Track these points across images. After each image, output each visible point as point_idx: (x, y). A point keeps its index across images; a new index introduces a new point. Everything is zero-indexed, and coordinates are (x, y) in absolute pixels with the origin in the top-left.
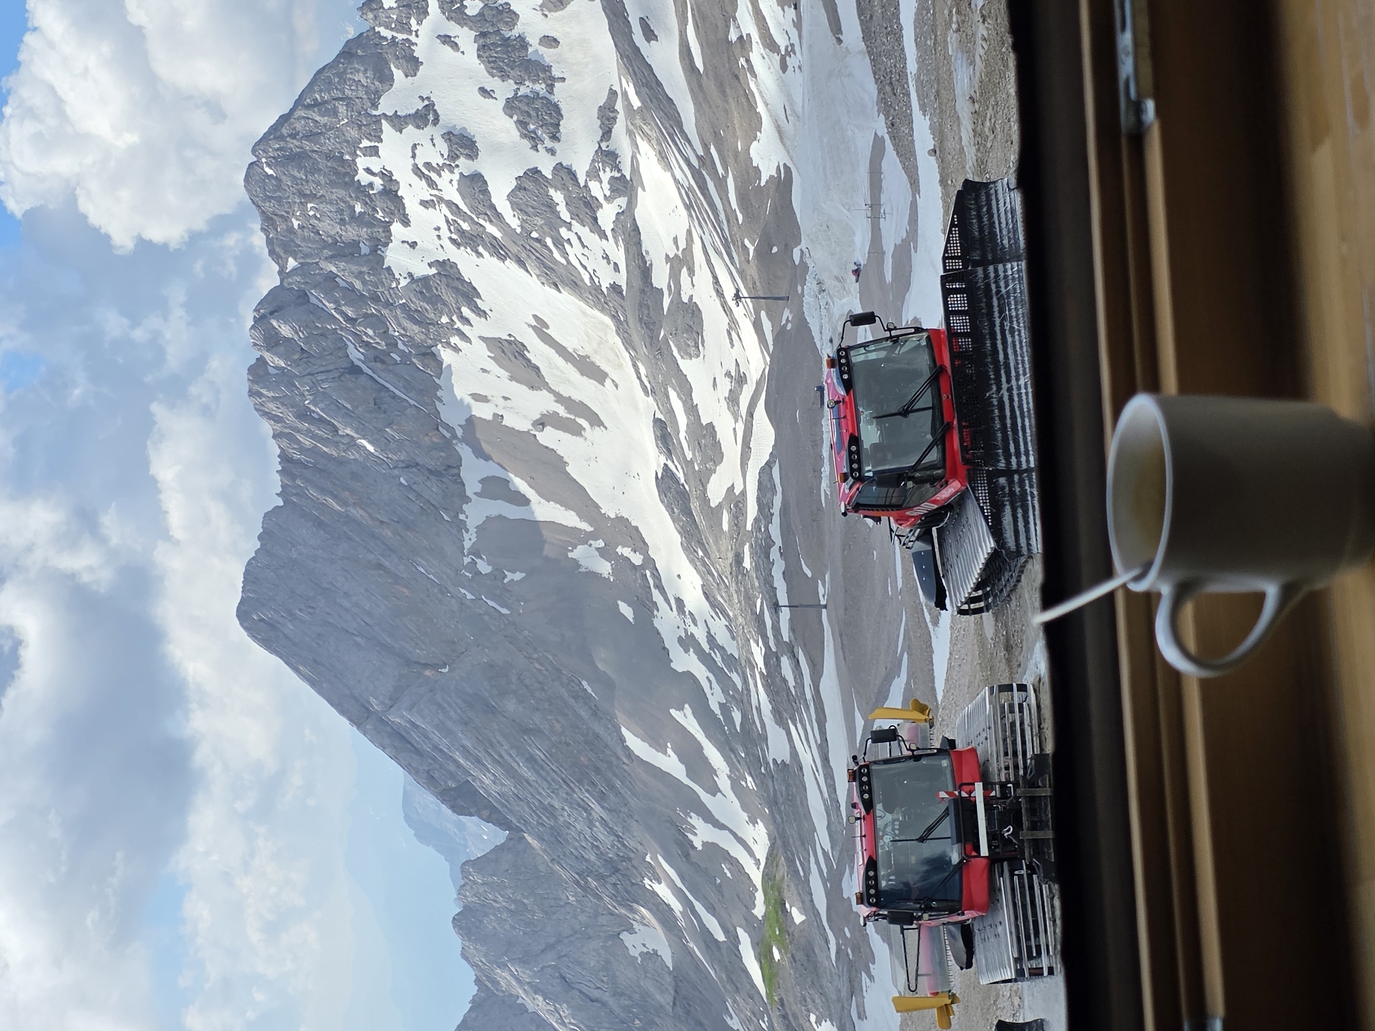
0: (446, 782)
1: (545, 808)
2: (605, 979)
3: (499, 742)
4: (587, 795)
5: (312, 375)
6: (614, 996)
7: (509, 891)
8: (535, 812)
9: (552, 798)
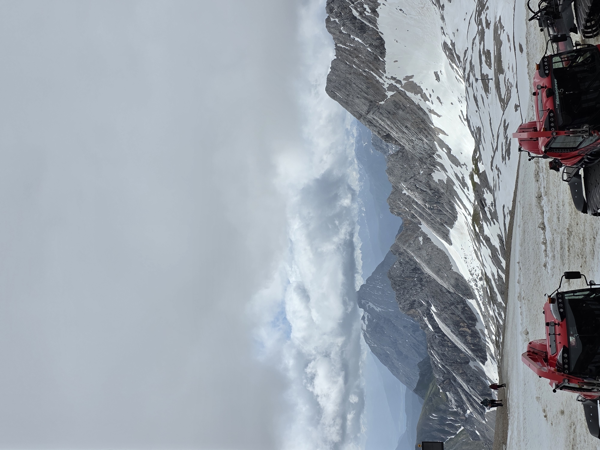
0: (383, 134)
1: (411, 140)
2: (427, 186)
3: (397, 123)
4: (422, 136)
5: (343, 20)
6: (430, 190)
7: (401, 163)
8: (407, 141)
9: (412, 137)
